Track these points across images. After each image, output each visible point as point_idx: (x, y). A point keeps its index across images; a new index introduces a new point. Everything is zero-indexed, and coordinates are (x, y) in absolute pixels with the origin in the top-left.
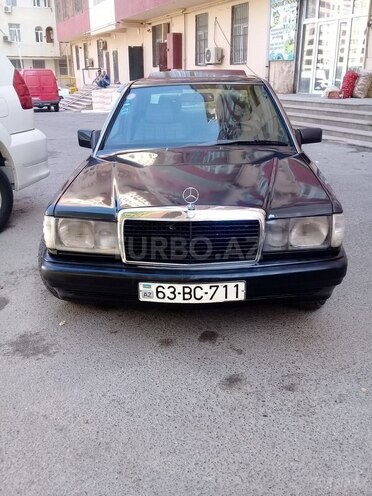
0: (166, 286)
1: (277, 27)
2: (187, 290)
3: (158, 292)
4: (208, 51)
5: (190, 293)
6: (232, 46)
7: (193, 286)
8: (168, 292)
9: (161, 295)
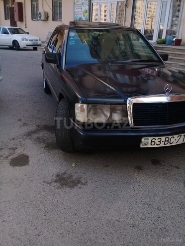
0: (157, 138)
1: (78, 3)
2: (167, 139)
3: (152, 142)
4: (40, 13)
5: (168, 141)
6: (53, 11)
7: (170, 137)
8: (157, 141)
9: (153, 143)
